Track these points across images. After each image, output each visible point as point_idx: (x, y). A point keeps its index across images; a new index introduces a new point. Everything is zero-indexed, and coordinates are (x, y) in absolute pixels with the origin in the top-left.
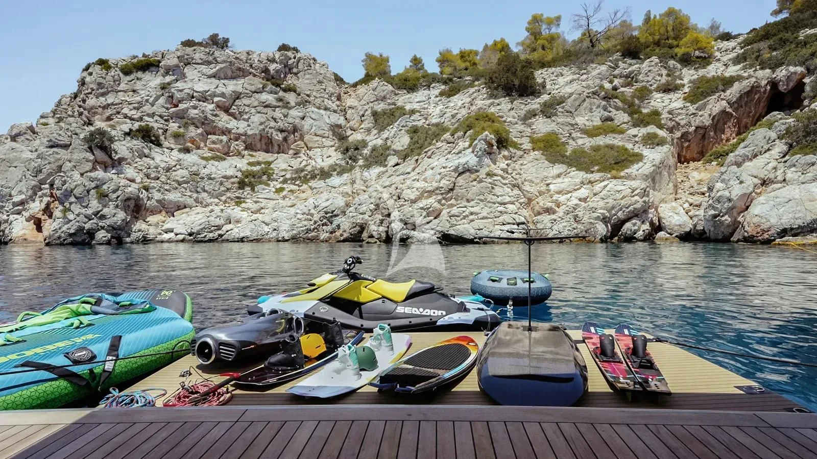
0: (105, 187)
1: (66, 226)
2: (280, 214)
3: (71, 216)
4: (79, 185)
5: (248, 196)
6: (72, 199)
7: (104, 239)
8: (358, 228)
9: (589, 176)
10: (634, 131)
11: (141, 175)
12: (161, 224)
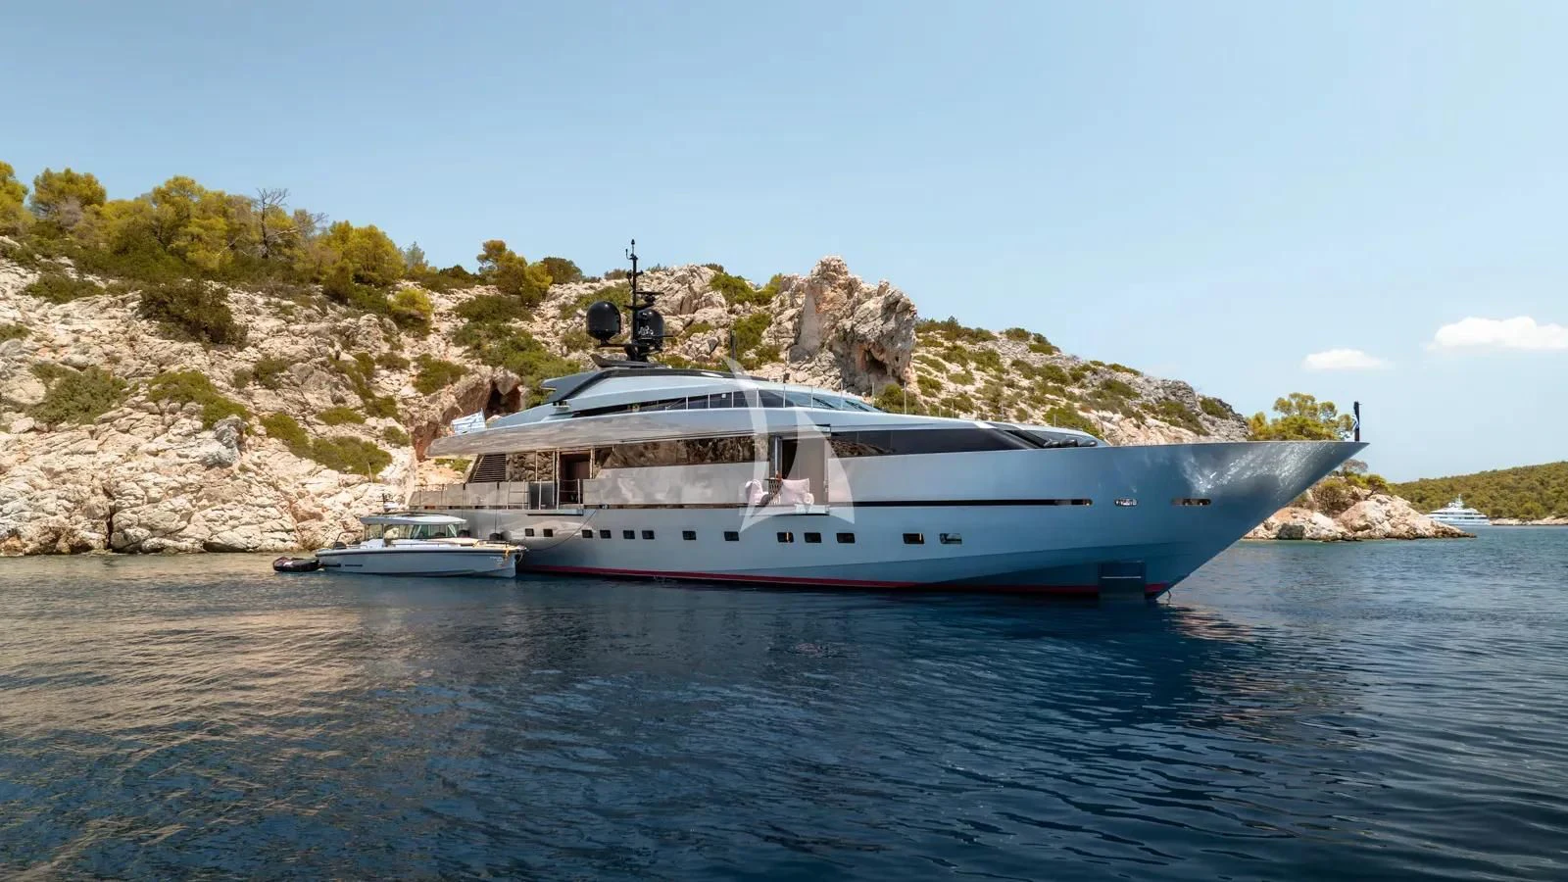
8: (51, 535)
9: (345, 477)
10: (371, 421)
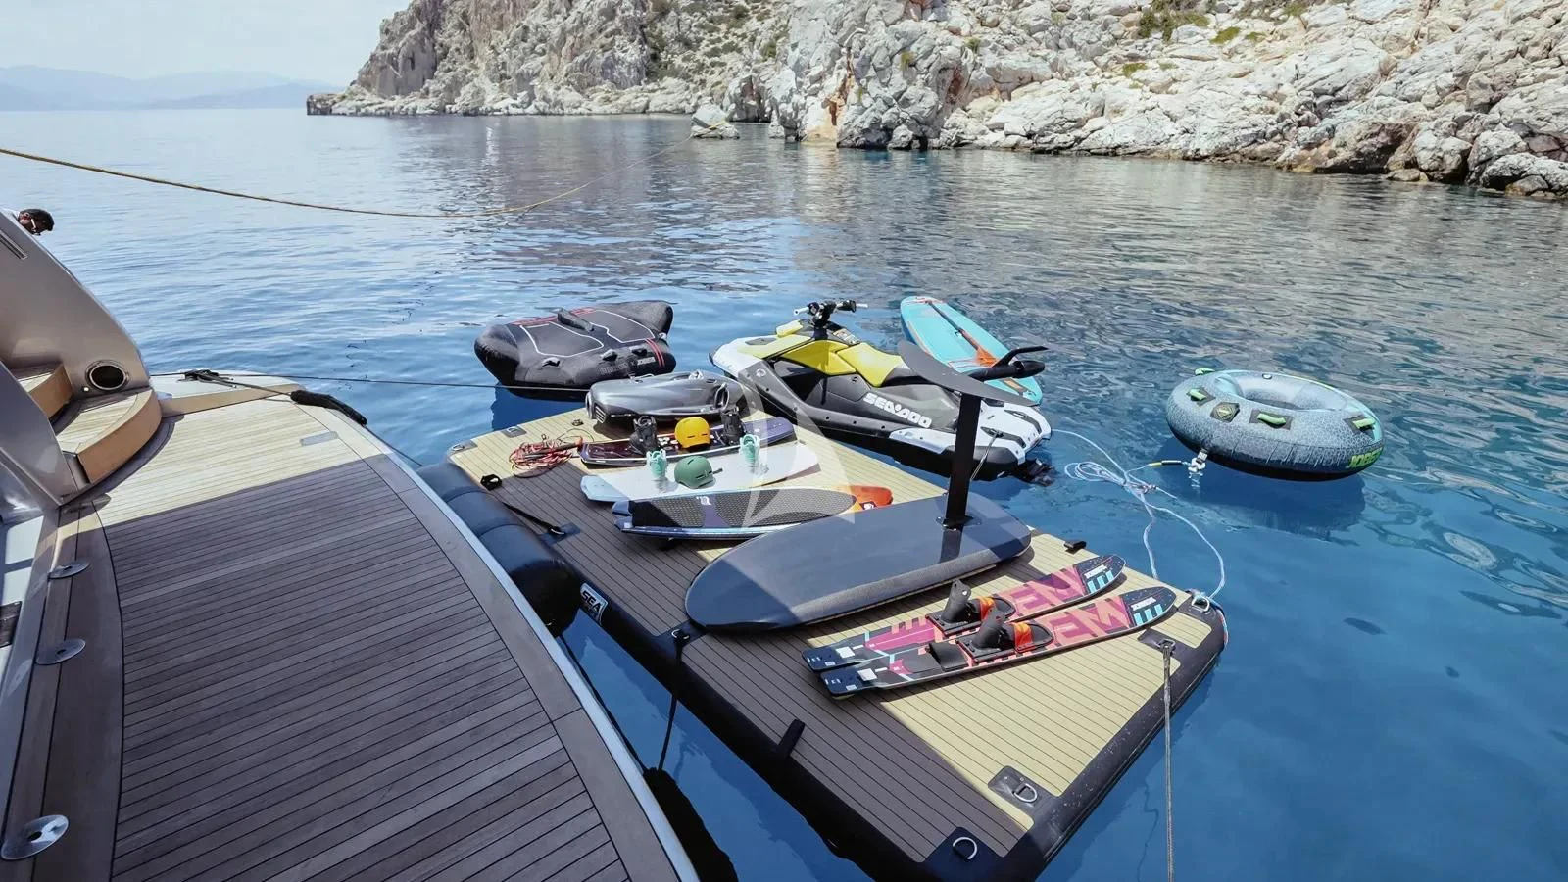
0: (914, 48)
1: (860, 118)
2: (1209, 94)
3: (867, 101)
4: (881, 47)
5: (1153, 54)
6: (871, 72)
7: (903, 139)
11: (973, 19)
12: (988, 113)
